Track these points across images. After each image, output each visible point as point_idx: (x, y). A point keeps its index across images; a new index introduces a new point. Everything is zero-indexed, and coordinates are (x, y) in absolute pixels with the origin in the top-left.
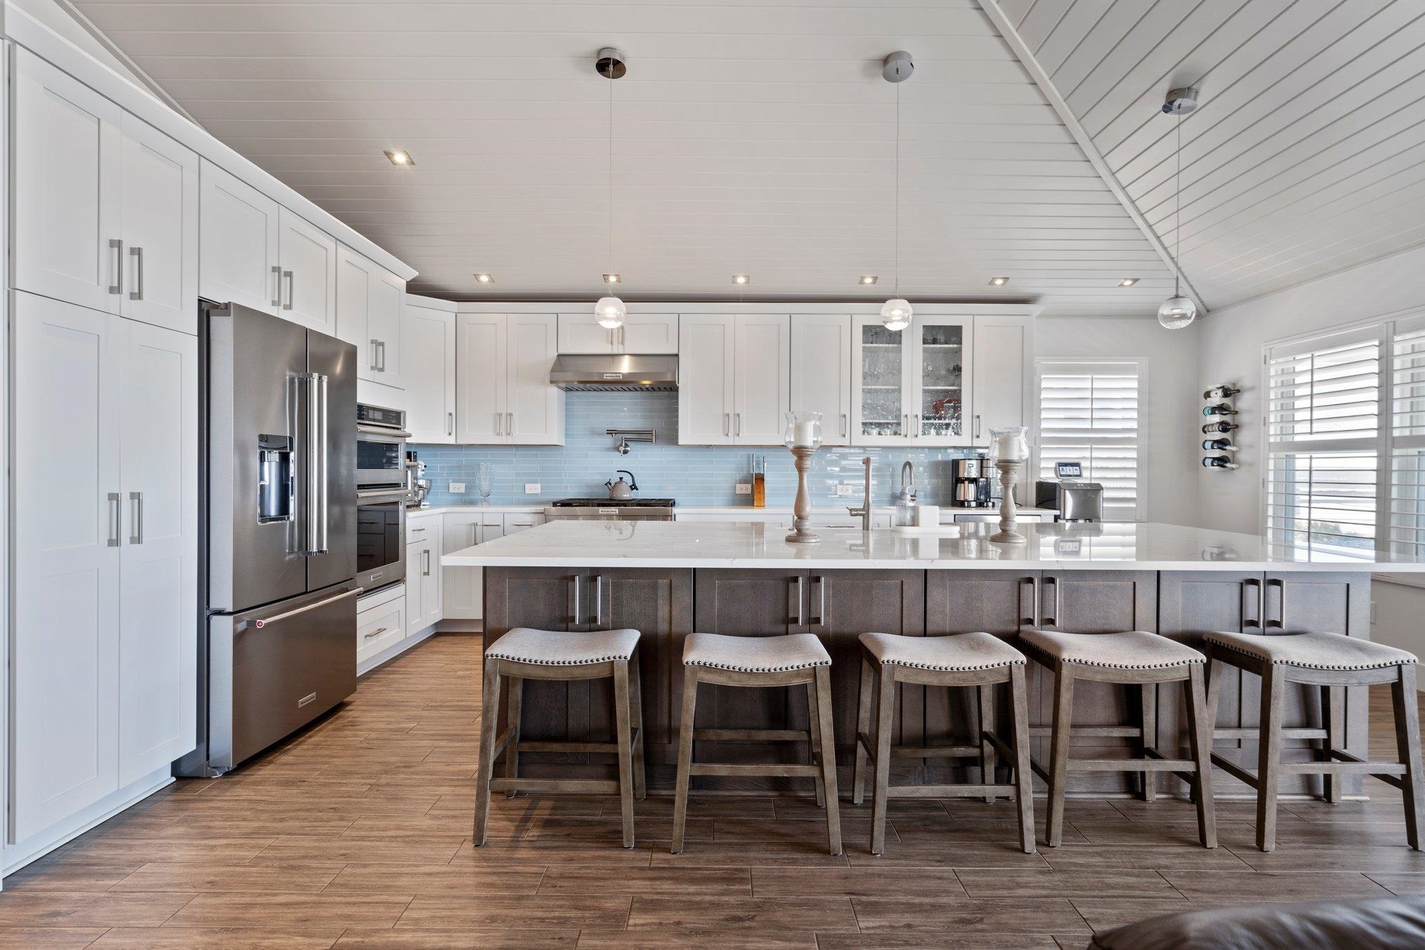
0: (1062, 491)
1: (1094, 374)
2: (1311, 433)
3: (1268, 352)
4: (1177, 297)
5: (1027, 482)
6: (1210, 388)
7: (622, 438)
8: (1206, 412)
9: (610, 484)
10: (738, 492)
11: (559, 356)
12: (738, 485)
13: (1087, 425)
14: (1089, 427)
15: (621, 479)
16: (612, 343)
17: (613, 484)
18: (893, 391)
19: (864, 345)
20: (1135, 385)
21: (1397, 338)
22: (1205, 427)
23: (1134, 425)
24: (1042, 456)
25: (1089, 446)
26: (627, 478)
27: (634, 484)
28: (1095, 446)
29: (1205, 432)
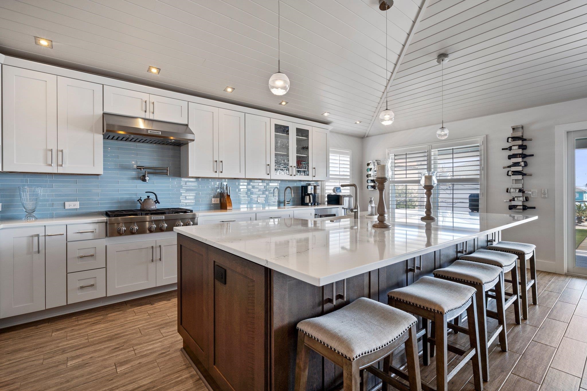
0: (342, 197)
1: (340, 155)
2: (406, 178)
3: (389, 152)
4: (443, 127)
5: (321, 195)
6: (369, 162)
7: (146, 172)
8: (368, 170)
9: (141, 200)
10: (213, 202)
11: (104, 114)
12: (213, 199)
13: (338, 173)
14: (339, 174)
15: (148, 197)
16: (146, 112)
17: (143, 201)
18: (283, 155)
19: (275, 133)
20: (349, 159)
21: (432, 150)
22: (367, 175)
23: (349, 174)
24: (326, 185)
25: (339, 181)
26: (152, 197)
27: (157, 200)
28: (341, 181)
29: (368, 177)
